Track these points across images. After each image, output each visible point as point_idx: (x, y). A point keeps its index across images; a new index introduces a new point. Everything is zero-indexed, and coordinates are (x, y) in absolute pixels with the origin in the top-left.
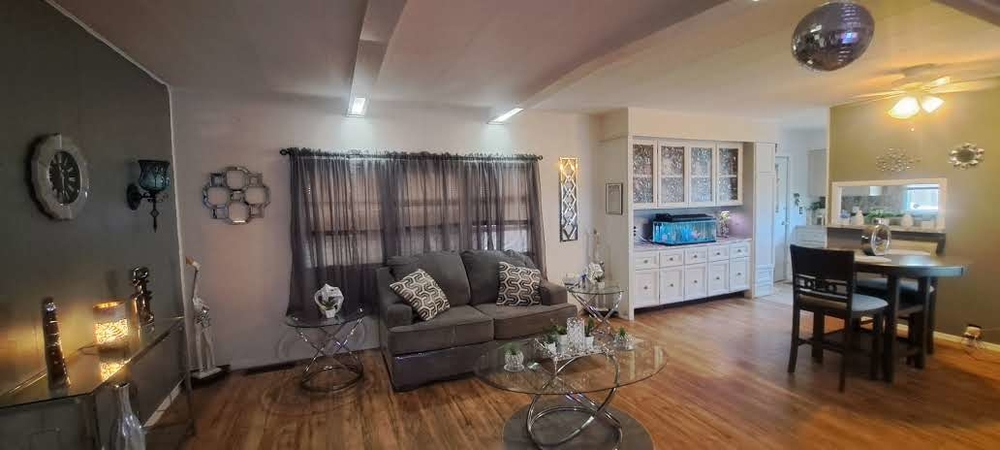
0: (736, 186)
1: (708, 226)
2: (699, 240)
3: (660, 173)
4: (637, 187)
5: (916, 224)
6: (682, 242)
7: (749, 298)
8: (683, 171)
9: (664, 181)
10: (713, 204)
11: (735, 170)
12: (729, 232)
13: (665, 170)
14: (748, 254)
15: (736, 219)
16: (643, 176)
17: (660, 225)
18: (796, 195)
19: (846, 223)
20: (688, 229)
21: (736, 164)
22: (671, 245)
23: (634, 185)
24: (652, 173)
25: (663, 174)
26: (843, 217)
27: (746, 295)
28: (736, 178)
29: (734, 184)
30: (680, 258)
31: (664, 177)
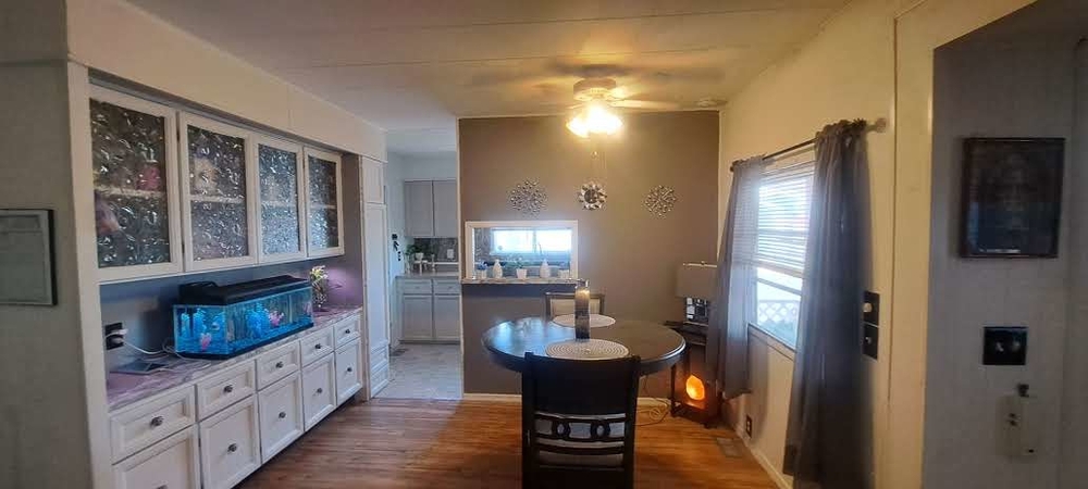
0: (336, 225)
1: (298, 298)
2: (283, 330)
3: (187, 187)
4: (112, 221)
5: (554, 274)
6: (248, 342)
7: (363, 402)
8: (243, 189)
9: (197, 209)
10: (302, 256)
11: (332, 198)
12: (329, 302)
13: (200, 184)
14: (358, 334)
15: (336, 277)
16: (135, 193)
17: (191, 312)
18: (395, 237)
19: (483, 276)
20: (262, 313)
21: (333, 187)
22: (224, 357)
23: (99, 216)
24: (163, 188)
25: (194, 192)
26: (479, 268)
27: (357, 399)
28: (335, 211)
29: (331, 219)
30: (247, 382)
31: (198, 198)
